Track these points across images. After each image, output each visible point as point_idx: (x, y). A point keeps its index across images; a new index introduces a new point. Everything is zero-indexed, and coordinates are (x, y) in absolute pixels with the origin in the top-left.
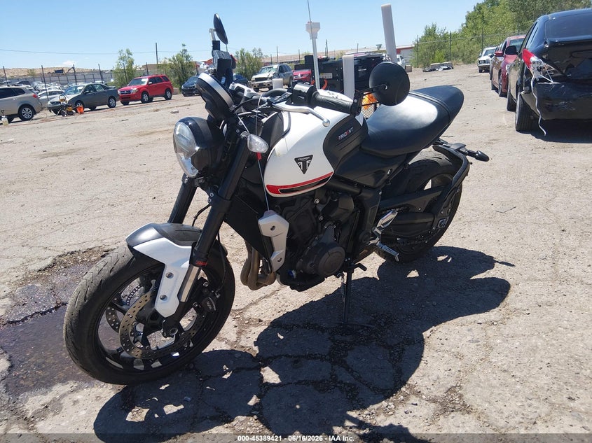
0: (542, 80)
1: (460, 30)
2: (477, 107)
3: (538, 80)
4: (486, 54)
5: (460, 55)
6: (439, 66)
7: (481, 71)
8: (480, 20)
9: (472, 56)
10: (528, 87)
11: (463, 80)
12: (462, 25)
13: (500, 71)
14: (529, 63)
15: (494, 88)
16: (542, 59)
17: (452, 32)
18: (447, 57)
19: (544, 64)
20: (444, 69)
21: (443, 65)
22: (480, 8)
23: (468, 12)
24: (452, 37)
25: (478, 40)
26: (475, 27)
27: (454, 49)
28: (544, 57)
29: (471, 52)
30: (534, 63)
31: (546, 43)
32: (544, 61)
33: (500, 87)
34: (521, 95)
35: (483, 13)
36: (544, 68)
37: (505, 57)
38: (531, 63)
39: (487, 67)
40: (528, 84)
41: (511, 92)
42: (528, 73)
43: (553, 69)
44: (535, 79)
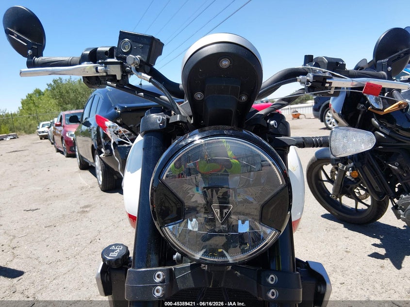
0: (121, 143)
1: (18, 112)
2: (51, 169)
3: (117, 143)
4: (43, 126)
5: (22, 128)
6: (6, 137)
7: (41, 139)
8: (32, 105)
9: (32, 129)
10: (108, 151)
11: (29, 146)
12: (19, 108)
13: (62, 138)
14: (105, 128)
15: (58, 151)
16: (117, 123)
17: (13, 113)
18: (12, 130)
19: (119, 128)
20: (11, 139)
21: (10, 136)
22: (31, 97)
23: (22, 100)
24: (13, 115)
25: (34, 118)
26: (29, 109)
27: (16, 124)
28: (119, 121)
29: (30, 125)
30: (110, 127)
31: (116, 109)
32: (120, 125)
33: (65, 150)
34: (100, 157)
35: (33, 100)
36: (120, 131)
37: (64, 126)
38: (106, 127)
39: (47, 136)
40: (108, 147)
41: (81, 153)
42: (106, 136)
43: (128, 132)
44: (114, 143)
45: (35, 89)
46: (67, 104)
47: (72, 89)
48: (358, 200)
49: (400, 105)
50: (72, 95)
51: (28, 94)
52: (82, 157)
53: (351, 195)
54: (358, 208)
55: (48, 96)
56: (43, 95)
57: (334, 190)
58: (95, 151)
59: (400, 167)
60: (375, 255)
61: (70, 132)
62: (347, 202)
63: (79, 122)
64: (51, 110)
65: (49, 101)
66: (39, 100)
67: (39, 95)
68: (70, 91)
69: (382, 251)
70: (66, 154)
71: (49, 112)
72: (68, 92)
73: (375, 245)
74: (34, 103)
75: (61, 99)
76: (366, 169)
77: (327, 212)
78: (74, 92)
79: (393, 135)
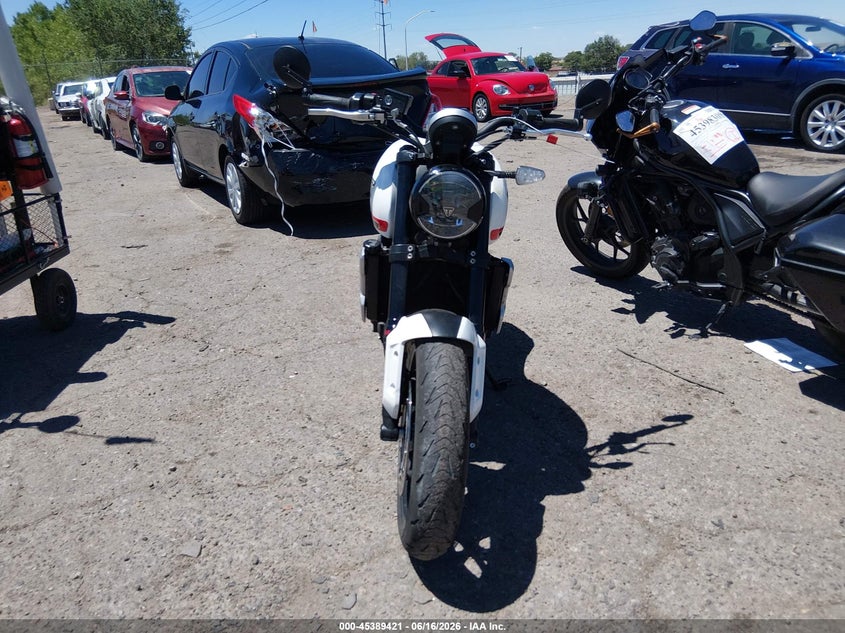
0: (277, 146)
2: (124, 182)
3: (271, 146)
4: (65, 92)
7: (65, 119)
8: (29, 40)
10: (255, 157)
13: (132, 124)
14: (250, 118)
15: (119, 147)
16: (271, 112)
19: (274, 121)
28: (273, 109)
30: (258, 118)
31: (266, 86)
32: (275, 115)
33: (138, 148)
34: (238, 168)
35: (32, 30)
36: (275, 125)
37: (134, 100)
38: (254, 118)
39: (77, 112)
40: (255, 152)
41: (186, 157)
42: (251, 133)
43: (287, 127)
44: (266, 144)
45: (33, 3)
46: (107, 43)
47: (117, 10)
48: (618, 246)
49: (652, 128)
50: (118, 24)
51: (19, 14)
52: (187, 163)
53: (611, 240)
54: (618, 257)
55: (65, 23)
56: (53, 18)
57: (587, 228)
58: (226, 156)
59: (658, 202)
60: (622, 311)
61: (149, 112)
62: (605, 248)
63: (181, 98)
64: (72, 54)
65: (67, 32)
66: (46, 30)
67: (43, 19)
68: (113, 14)
69: (631, 307)
70: (140, 156)
71: (68, 58)
72: (108, 16)
73: (625, 301)
74: (34, 37)
75: (95, 32)
76: (622, 205)
77: (580, 264)
78: (121, 16)
79: (653, 163)
